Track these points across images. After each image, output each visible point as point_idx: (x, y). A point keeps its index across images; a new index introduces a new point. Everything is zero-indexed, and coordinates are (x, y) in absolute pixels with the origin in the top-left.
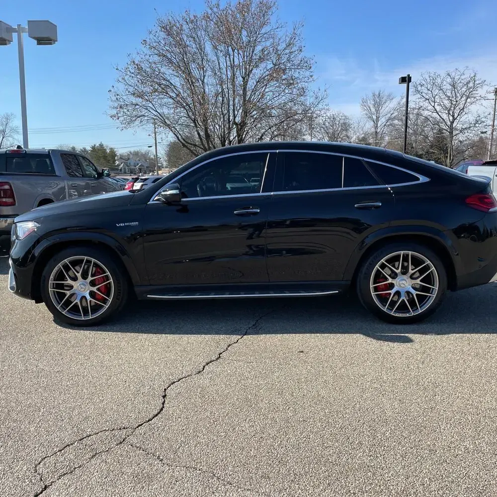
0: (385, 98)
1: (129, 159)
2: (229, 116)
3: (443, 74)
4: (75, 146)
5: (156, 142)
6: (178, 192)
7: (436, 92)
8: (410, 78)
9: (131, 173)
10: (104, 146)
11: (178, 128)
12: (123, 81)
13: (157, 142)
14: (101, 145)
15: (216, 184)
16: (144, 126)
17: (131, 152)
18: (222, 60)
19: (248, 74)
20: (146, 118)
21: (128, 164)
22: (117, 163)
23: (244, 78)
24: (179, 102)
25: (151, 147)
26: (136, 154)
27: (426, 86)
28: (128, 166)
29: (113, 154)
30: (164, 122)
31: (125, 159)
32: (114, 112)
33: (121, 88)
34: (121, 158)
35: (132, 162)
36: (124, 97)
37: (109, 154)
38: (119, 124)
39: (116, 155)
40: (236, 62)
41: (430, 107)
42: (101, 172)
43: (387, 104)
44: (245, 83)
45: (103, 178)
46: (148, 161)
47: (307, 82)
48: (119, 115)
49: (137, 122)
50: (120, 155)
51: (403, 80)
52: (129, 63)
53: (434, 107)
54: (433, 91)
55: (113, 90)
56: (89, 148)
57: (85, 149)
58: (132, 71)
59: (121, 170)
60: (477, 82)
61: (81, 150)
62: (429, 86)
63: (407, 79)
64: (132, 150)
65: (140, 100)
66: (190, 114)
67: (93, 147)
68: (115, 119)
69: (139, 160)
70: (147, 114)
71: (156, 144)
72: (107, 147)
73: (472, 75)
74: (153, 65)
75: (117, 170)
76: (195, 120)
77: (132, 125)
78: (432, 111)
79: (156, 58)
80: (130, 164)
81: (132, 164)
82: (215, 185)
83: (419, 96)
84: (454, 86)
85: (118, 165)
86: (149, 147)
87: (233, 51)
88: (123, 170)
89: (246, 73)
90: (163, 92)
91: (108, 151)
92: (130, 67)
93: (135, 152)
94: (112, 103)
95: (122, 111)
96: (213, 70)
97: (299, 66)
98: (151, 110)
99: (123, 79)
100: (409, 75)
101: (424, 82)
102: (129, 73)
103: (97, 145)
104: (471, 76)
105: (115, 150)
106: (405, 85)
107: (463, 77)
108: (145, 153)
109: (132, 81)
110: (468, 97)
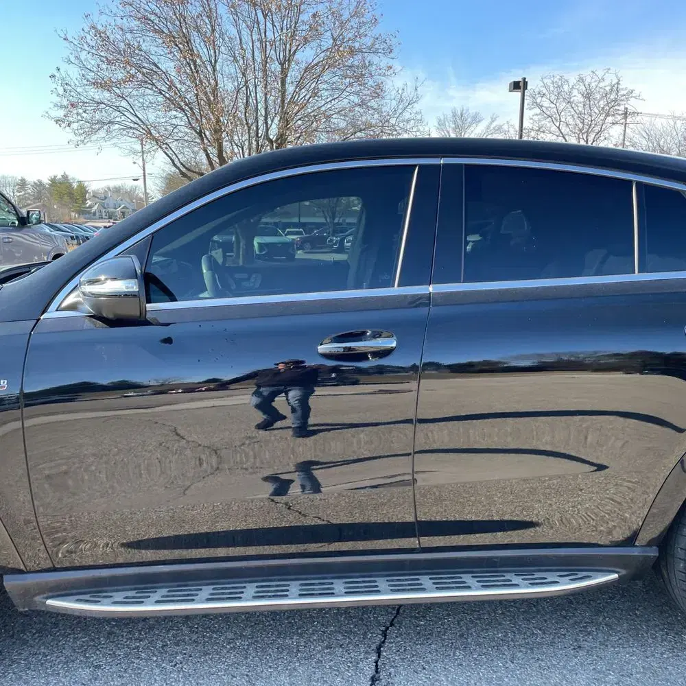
0: (469, 120)
1: (106, 198)
2: (257, 129)
3: (573, 80)
4: (41, 179)
5: (144, 173)
6: (135, 289)
7: (562, 106)
8: (525, 83)
9: (110, 218)
10: (69, 178)
11: (173, 145)
12: (76, 62)
13: (146, 173)
14: (65, 177)
15: (237, 238)
16: (115, 140)
17: (109, 189)
18: (245, 33)
19: (289, 58)
20: (117, 126)
21: (106, 206)
22: (89, 203)
23: (282, 64)
24: (175, 102)
25: (136, 180)
26: (117, 190)
27: (548, 97)
28: (105, 208)
29: (82, 190)
30: (149, 135)
31: (101, 197)
32: (61, 113)
33: (74, 73)
34: (94, 196)
35: (110, 202)
36: (79, 90)
37: (76, 189)
38: (72, 136)
39: (87, 192)
40: (270, 35)
41: (554, 128)
42: (26, 216)
43: (472, 128)
44: (284, 72)
45: (30, 227)
46: (134, 201)
47: (384, 75)
48: (71, 119)
49: (102, 133)
50: (94, 192)
51: (516, 86)
52: (87, 29)
53: (559, 128)
54: (558, 104)
55: (57, 75)
56: (46, 181)
57: (40, 182)
58: (93, 43)
59: (94, 214)
60: (622, 92)
61: (35, 183)
62: (553, 97)
63: (521, 84)
64: (112, 184)
65: (107, 94)
66: (193, 122)
67: (53, 181)
68: (63, 125)
69: (122, 200)
70: (118, 119)
71: (144, 176)
72: (73, 179)
73: (615, 81)
74: (129, 36)
75: (89, 213)
76: (200, 131)
77: (94, 137)
78: (557, 134)
79: (134, 24)
80: (108, 204)
81: (111, 205)
82: (234, 239)
83: (537, 111)
84: (588, 96)
85: (90, 207)
86: (134, 180)
87: (265, 16)
88: (97, 214)
89: (285, 56)
90: (146, 82)
91: (75, 185)
92: (89, 38)
93: (115, 188)
94: (59, 99)
95: (75, 112)
96: (231, 50)
97: (372, 50)
98: (126, 113)
99: (78, 58)
100: (525, 79)
101: (545, 91)
102: (86, 47)
103: (59, 176)
104: (613, 83)
105: (86, 184)
106: (518, 94)
107: (602, 85)
108: (131, 190)
109: (93, 62)
110: (607, 115)
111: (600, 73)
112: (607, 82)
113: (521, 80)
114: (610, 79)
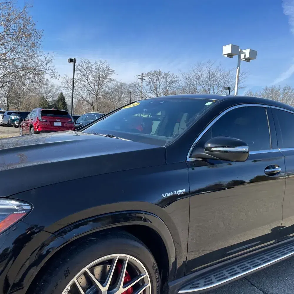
7: (88, 72)
8: (75, 60)
53: (87, 80)
83: (79, 72)
111: (103, 62)
112: (105, 66)
113: (73, 59)
114: (106, 65)
